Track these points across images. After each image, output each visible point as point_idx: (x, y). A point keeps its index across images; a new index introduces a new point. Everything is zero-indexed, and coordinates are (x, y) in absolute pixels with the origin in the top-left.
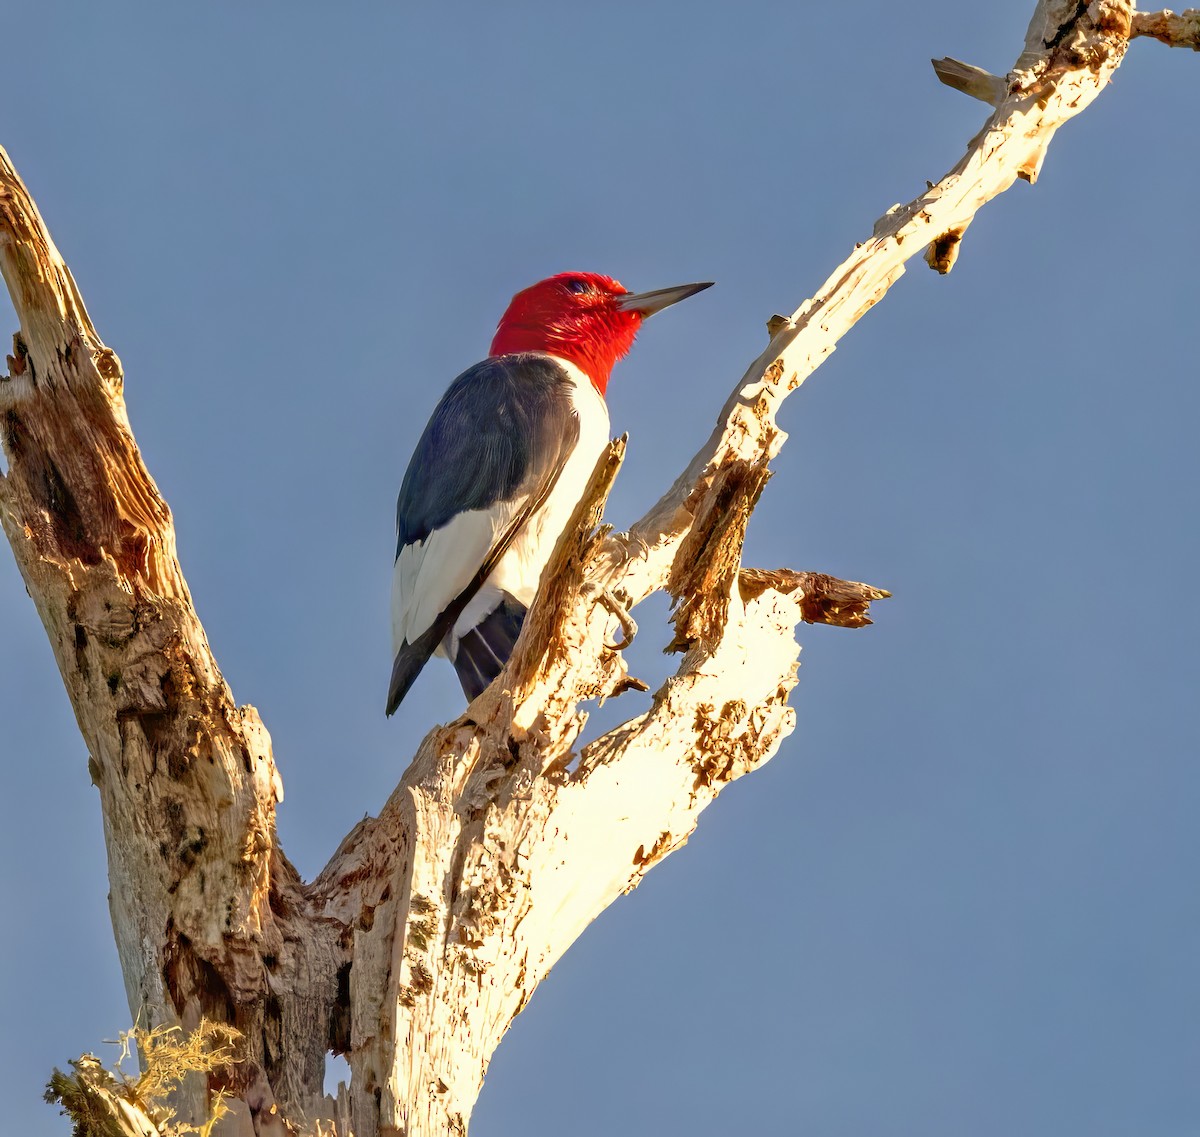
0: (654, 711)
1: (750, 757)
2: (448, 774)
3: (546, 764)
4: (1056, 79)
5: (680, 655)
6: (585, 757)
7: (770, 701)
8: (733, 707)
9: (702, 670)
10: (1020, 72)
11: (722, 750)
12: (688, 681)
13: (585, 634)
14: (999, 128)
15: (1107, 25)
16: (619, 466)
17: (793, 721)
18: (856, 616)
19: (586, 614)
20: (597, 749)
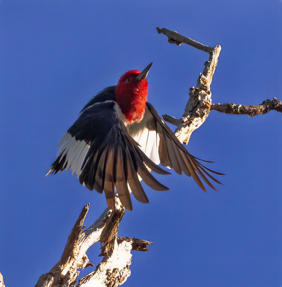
0: (96, 270)
1: (120, 282)
2: (46, 286)
3: (69, 284)
4: (192, 120)
5: (103, 257)
6: (79, 281)
7: (124, 268)
8: (116, 270)
9: (108, 261)
10: (184, 118)
11: (113, 280)
12: (104, 263)
13: (79, 252)
14: (178, 131)
15: (205, 107)
16: (88, 211)
17: (130, 273)
18: (144, 249)
19: (79, 247)
20: (82, 280)
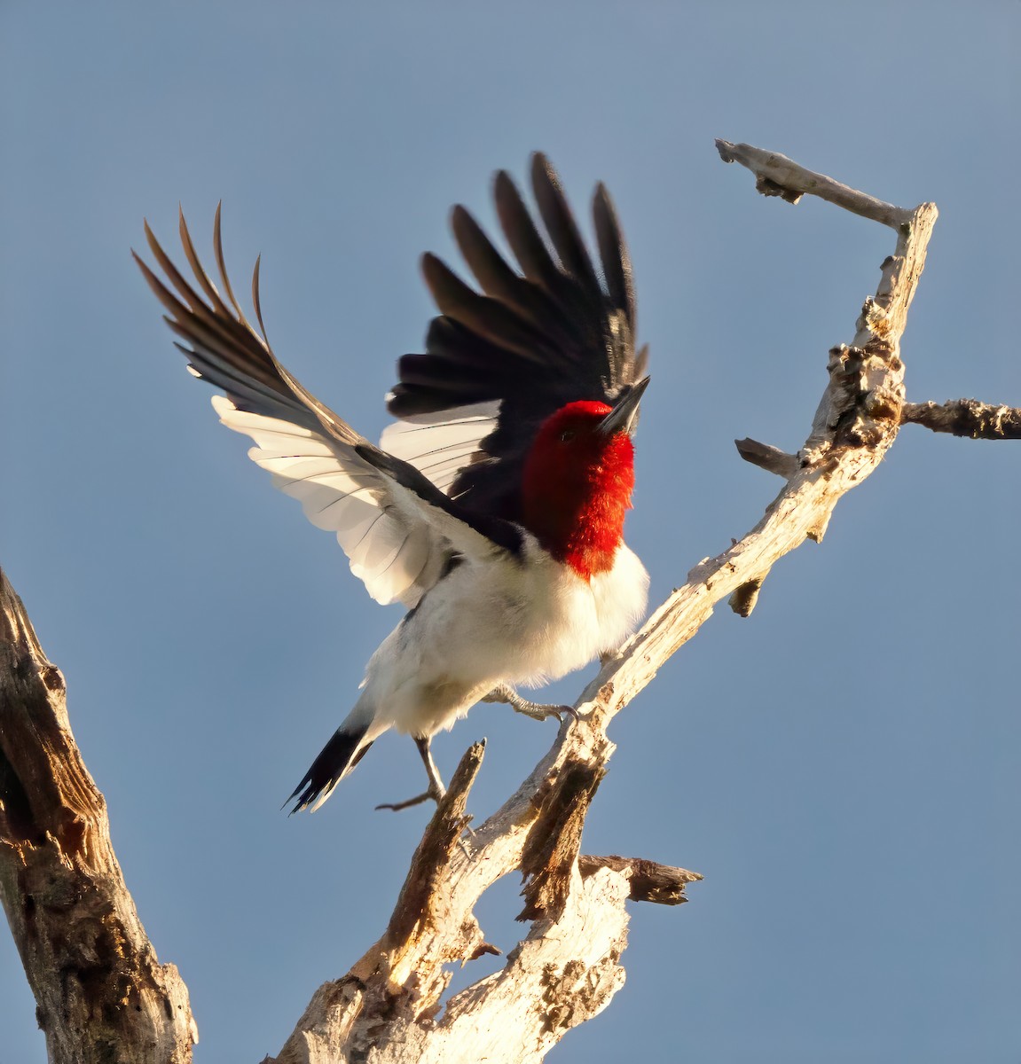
0: (508, 968)
1: (587, 1008)
2: (336, 1021)
3: (417, 1014)
4: (839, 456)
5: (530, 923)
6: (450, 1006)
7: (604, 961)
8: (574, 966)
9: (548, 935)
10: (809, 450)
11: (564, 1002)
12: (536, 943)
13: (449, 906)
14: (792, 495)
15: (883, 412)
16: (479, 766)
17: (624, 979)
18: (674, 895)
19: (449, 890)
20: (460, 1002)
